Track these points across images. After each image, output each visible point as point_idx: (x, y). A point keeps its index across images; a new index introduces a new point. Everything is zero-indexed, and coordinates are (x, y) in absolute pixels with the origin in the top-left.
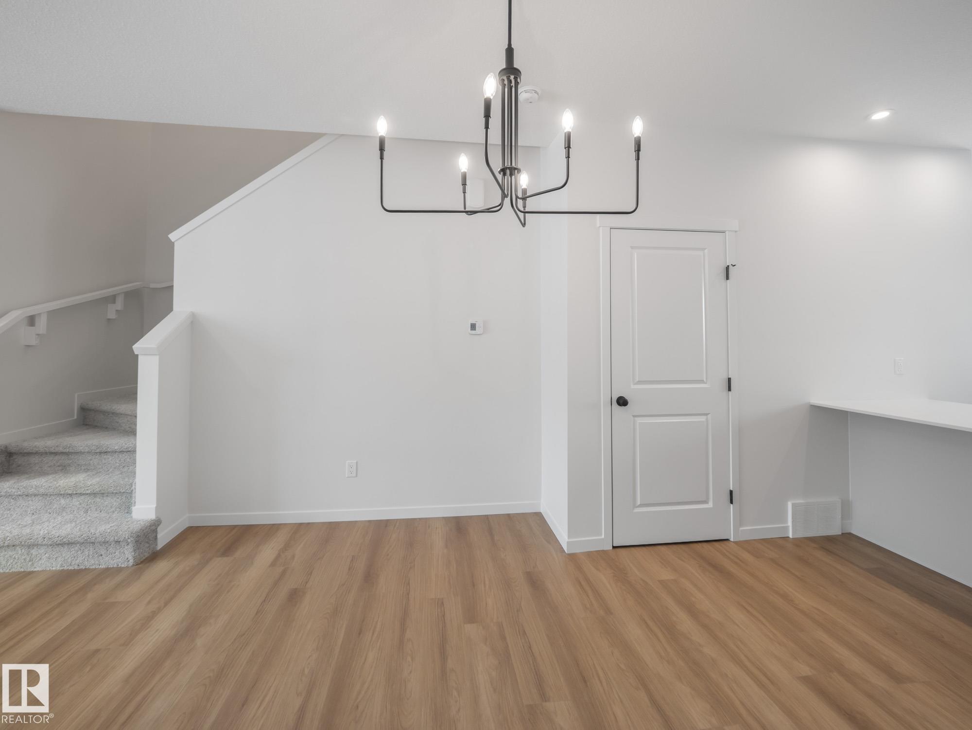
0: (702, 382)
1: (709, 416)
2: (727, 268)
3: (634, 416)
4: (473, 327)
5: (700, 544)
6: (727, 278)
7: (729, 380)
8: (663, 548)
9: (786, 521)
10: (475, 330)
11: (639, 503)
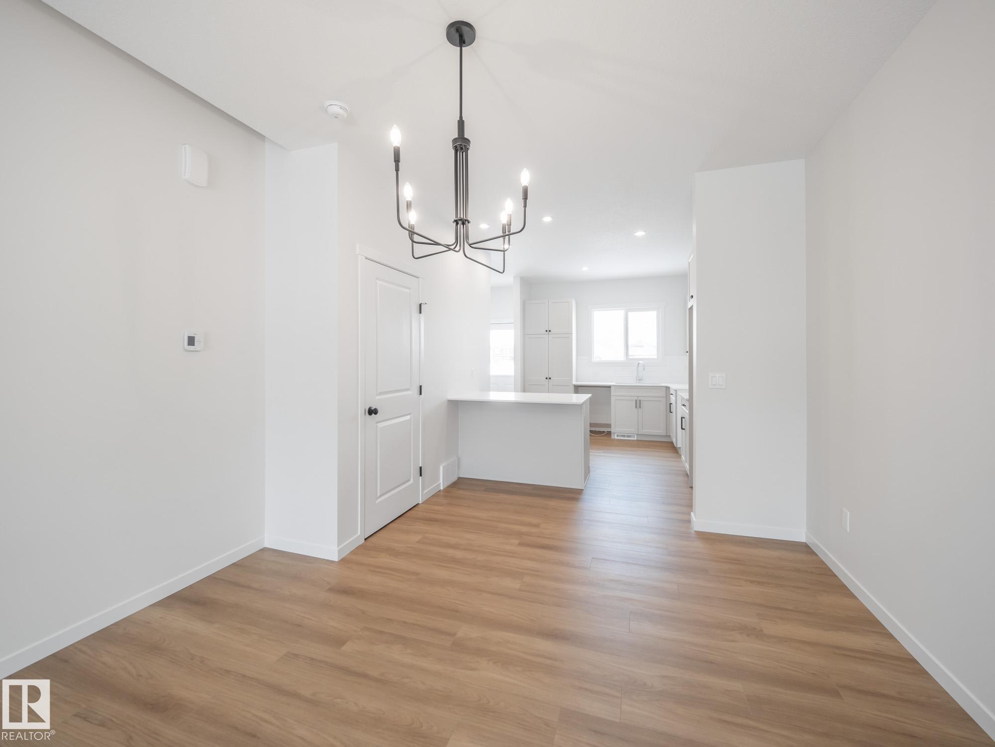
0: (407, 390)
1: (412, 415)
2: (420, 305)
3: (377, 423)
4: (191, 341)
5: (408, 513)
6: (420, 313)
7: (421, 387)
8: (392, 525)
9: (438, 479)
10: (193, 345)
11: (379, 494)
